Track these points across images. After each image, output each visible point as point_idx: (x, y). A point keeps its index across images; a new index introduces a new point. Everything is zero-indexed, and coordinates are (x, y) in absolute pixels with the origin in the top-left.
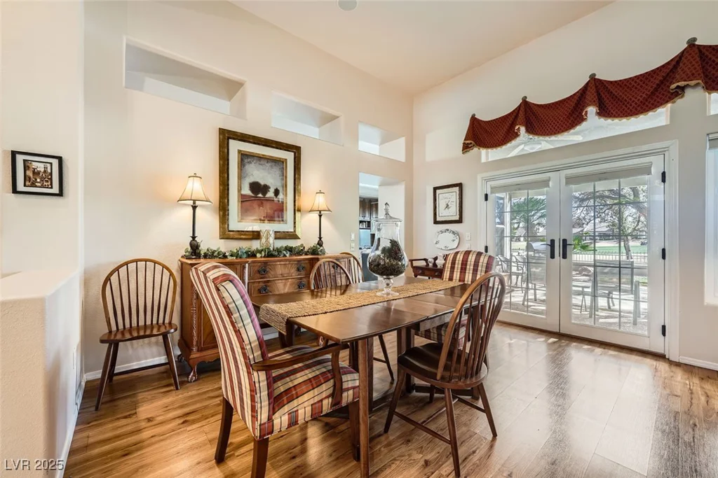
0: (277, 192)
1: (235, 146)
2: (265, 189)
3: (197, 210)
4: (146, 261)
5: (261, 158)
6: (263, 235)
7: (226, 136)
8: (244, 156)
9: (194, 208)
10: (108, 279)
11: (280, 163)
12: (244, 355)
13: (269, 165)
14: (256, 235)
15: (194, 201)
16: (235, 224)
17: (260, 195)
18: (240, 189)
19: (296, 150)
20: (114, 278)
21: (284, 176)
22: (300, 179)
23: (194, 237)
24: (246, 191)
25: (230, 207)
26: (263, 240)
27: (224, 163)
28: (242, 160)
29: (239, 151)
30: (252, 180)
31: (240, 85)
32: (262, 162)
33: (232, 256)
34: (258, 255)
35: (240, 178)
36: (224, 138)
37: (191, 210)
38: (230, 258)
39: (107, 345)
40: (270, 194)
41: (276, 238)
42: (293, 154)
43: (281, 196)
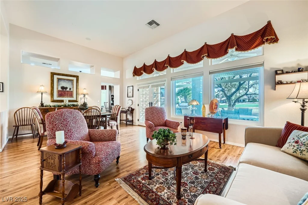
0: (70, 89)
1: (56, 77)
2: (66, 88)
3: (43, 95)
4: (27, 108)
5: (64, 79)
6: (65, 101)
7: (53, 74)
8: (59, 80)
9: (42, 94)
10: (16, 112)
11: (72, 81)
12: (39, 122)
13: (68, 81)
14: (62, 101)
15: (42, 93)
16: (56, 98)
17: (65, 90)
18: (57, 88)
19: (77, 77)
20: (18, 112)
21: (73, 84)
22: (78, 85)
23: (42, 102)
24: (60, 89)
25: (54, 93)
26: (65, 102)
27: (52, 82)
28: (58, 80)
29: (57, 78)
30: (62, 86)
31: (59, 59)
32: (65, 81)
33: (53, 106)
34: (62, 106)
35: (58, 85)
36: (52, 75)
37: (41, 95)
38: (52, 107)
39: (15, 127)
40: (68, 90)
41: (69, 102)
42: (76, 78)
43: (71, 90)
